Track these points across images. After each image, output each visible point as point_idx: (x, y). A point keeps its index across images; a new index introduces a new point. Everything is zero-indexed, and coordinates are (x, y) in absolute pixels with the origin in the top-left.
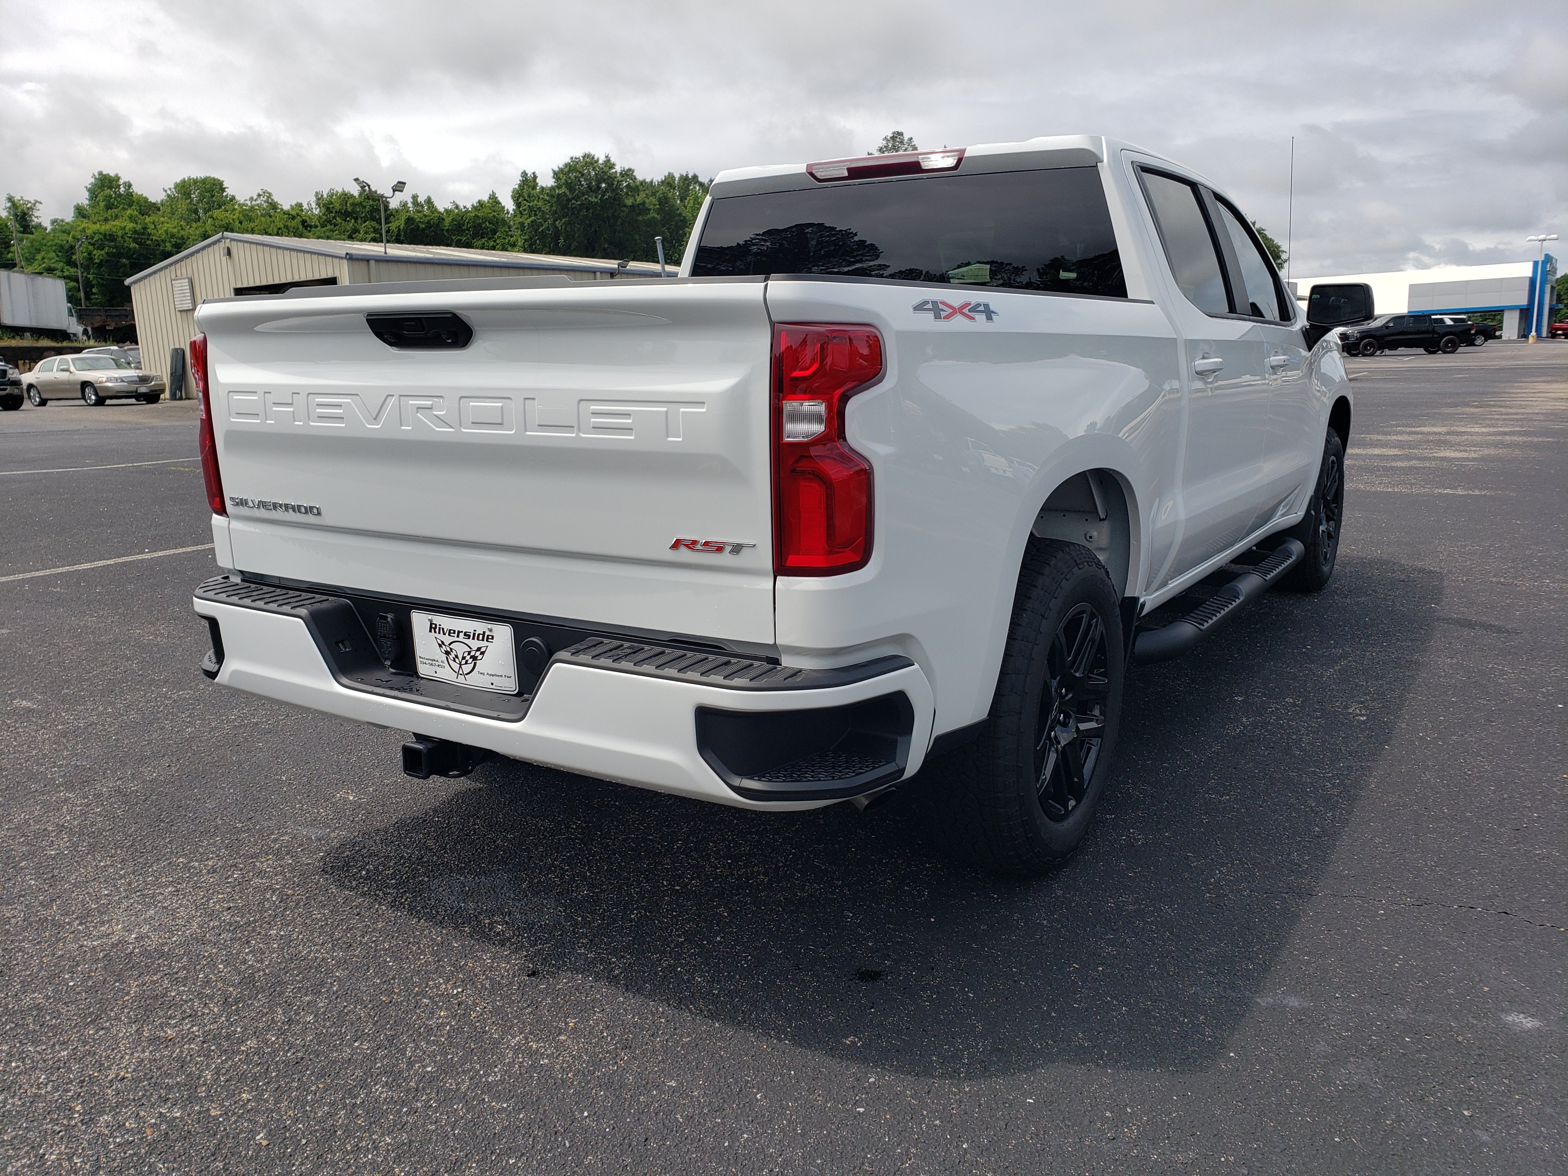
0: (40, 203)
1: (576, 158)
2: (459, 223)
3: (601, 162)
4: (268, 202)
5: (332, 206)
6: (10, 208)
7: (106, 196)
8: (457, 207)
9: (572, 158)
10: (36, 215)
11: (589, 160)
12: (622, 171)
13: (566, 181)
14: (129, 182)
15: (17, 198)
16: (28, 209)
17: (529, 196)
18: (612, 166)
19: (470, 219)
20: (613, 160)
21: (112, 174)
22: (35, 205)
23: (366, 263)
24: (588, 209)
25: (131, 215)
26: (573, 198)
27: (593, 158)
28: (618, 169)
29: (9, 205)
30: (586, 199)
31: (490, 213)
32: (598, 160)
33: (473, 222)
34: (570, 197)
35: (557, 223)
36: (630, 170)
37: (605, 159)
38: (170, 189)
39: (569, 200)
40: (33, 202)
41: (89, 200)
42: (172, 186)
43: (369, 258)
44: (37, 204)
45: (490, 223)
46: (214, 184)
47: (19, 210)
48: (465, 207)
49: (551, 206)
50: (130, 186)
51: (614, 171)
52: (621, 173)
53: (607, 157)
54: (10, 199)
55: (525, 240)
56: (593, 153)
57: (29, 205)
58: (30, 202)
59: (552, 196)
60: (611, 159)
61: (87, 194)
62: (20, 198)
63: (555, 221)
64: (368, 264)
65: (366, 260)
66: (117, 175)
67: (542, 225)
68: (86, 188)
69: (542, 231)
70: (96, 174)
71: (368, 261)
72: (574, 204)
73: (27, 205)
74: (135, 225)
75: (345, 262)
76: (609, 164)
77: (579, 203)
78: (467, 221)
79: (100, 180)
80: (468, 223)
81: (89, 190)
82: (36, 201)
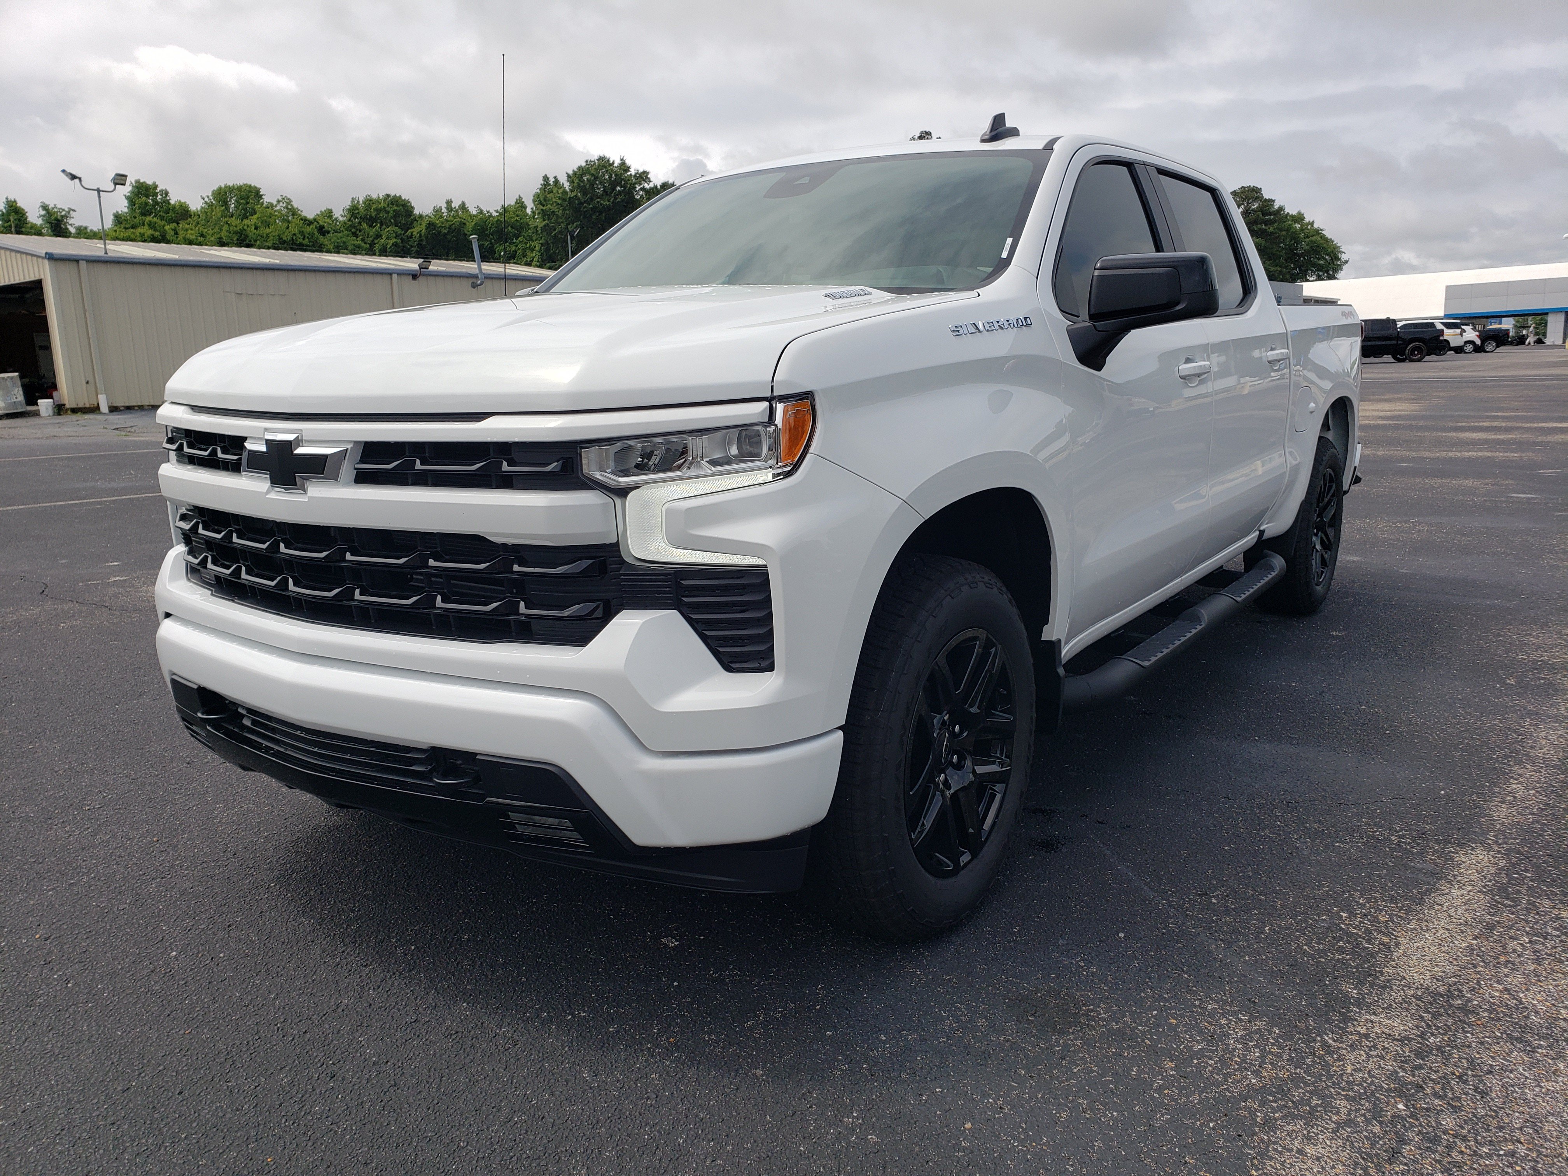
0: (74, 211)
1: (591, 161)
2: (483, 228)
3: (616, 165)
4: (287, 208)
5: (357, 211)
6: (44, 216)
7: (141, 204)
8: (481, 212)
9: (587, 161)
10: (70, 223)
11: (604, 163)
12: (636, 174)
13: (579, 184)
14: (166, 190)
15: (51, 206)
16: (62, 216)
17: (545, 200)
18: (627, 169)
19: (492, 224)
20: (628, 162)
21: (150, 182)
22: (69, 212)
23: (75, 264)
24: (601, 213)
25: (150, 222)
26: (585, 202)
27: (608, 160)
28: (632, 172)
29: (43, 213)
30: (598, 202)
31: (513, 217)
32: (613, 163)
33: (496, 227)
34: (583, 200)
35: (569, 226)
36: (644, 172)
37: (620, 162)
38: (208, 197)
39: (581, 204)
40: (67, 210)
41: (128, 208)
42: (210, 194)
43: (77, 258)
44: (71, 212)
45: (512, 227)
46: (250, 191)
47: (53, 218)
48: (488, 212)
49: (564, 210)
50: (167, 193)
51: (629, 173)
52: (635, 176)
53: (622, 160)
54: (45, 207)
55: (542, 244)
56: (607, 155)
57: (63, 213)
58: (64, 210)
59: (564, 200)
60: (626, 162)
61: (126, 203)
62: (53, 206)
63: (568, 224)
64: (78, 265)
65: (75, 260)
66: (154, 183)
67: (555, 230)
68: (125, 196)
69: (555, 234)
70: (134, 183)
71: (77, 261)
72: (585, 207)
73: (61, 212)
74: (153, 233)
75: (46, 262)
76: (624, 167)
77: (591, 206)
78: (490, 225)
79: (137, 187)
80: (490, 227)
81: (127, 198)
82: (70, 210)
